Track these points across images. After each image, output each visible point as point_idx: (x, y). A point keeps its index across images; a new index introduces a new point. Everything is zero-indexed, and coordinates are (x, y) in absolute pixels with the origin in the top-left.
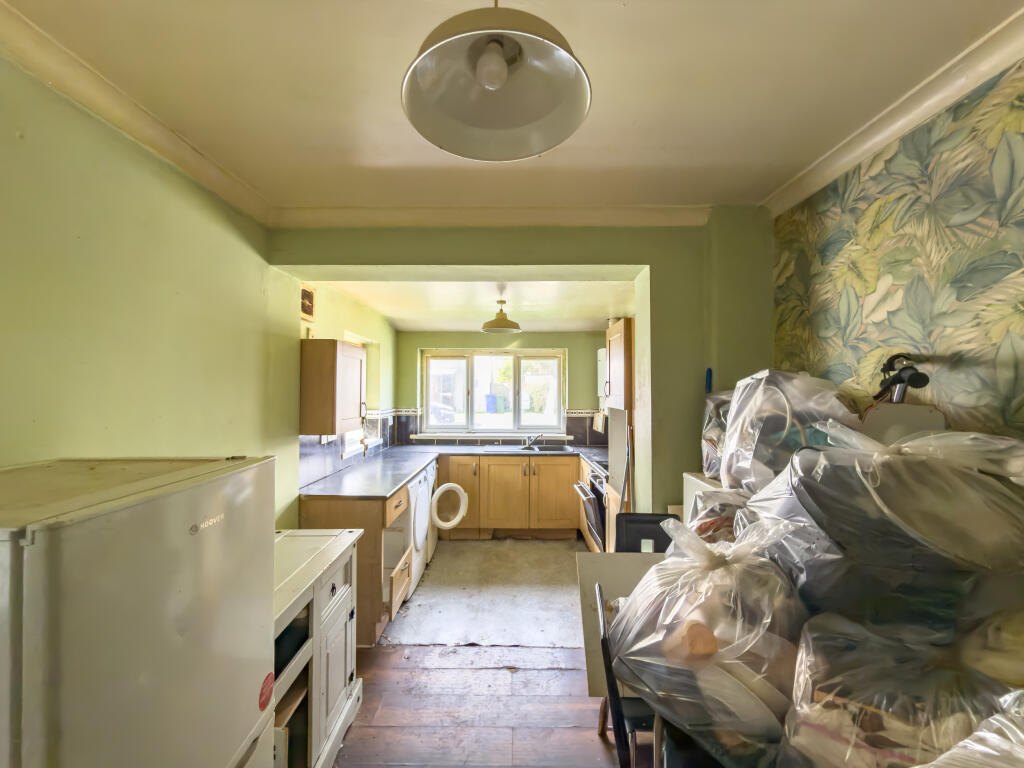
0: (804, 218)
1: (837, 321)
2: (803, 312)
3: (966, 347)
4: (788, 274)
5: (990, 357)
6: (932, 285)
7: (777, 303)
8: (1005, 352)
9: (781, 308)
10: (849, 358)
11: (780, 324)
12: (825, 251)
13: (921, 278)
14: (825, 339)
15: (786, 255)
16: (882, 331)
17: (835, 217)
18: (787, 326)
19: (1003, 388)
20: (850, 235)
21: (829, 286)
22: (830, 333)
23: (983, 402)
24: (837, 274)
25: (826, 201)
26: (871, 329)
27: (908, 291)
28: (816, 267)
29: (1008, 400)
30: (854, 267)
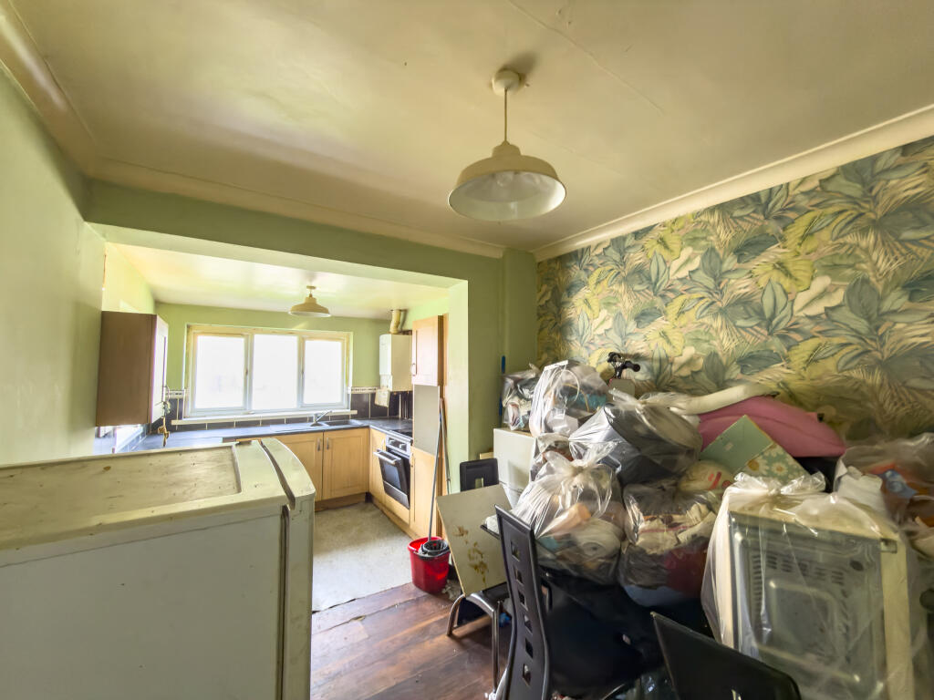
0: (557, 267)
1: (577, 331)
2: (556, 323)
3: (640, 351)
4: (547, 298)
5: (651, 356)
6: (626, 318)
7: (540, 316)
8: (656, 355)
9: (542, 319)
10: (584, 353)
11: (541, 329)
12: (571, 289)
13: (621, 314)
14: (570, 341)
15: (544, 288)
16: (602, 340)
17: (576, 272)
18: (546, 331)
19: (656, 372)
20: (585, 284)
21: (573, 311)
22: (573, 338)
23: (648, 378)
24: (577, 304)
25: (571, 260)
26: (596, 337)
27: (615, 319)
28: (565, 298)
29: (658, 376)
30: (586, 301)
